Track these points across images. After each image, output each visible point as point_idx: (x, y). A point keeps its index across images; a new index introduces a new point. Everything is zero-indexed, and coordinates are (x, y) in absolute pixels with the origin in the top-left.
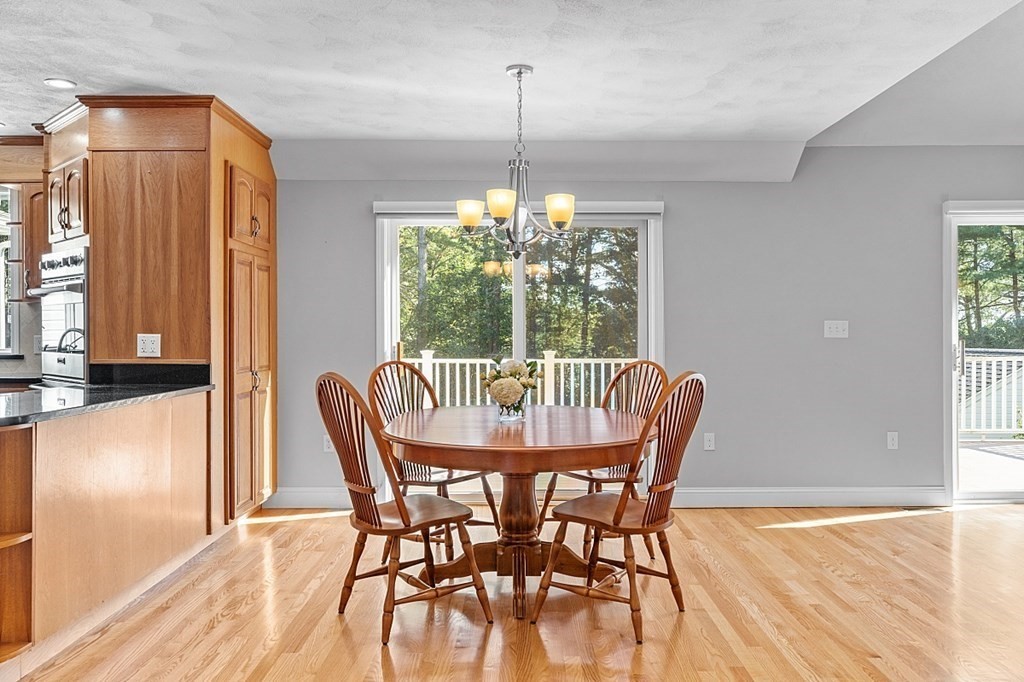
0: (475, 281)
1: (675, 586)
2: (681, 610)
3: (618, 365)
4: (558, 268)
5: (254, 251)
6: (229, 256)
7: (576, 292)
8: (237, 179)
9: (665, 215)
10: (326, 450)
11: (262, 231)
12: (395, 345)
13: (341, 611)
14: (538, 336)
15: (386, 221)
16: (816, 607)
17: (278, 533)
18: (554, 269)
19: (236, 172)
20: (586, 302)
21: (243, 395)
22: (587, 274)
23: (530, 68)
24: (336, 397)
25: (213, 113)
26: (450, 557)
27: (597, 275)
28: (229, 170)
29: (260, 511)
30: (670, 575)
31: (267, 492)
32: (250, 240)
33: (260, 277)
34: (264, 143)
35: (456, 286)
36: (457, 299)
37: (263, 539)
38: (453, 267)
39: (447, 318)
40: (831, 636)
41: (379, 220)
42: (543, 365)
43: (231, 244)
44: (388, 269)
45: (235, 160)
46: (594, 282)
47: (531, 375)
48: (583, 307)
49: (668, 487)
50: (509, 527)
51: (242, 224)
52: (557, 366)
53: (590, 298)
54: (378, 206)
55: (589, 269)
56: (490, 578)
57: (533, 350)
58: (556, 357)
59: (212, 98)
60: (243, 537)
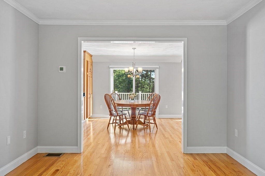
0: (124, 76)
1: (156, 125)
2: (157, 129)
3: (149, 94)
4: (144, 73)
5: (90, 74)
6: (87, 75)
7: (148, 78)
8: (88, 63)
9: (159, 68)
10: (101, 108)
11: (91, 71)
12: (113, 90)
13: (108, 129)
14: (139, 89)
15: (111, 69)
16: (177, 129)
17: (93, 122)
18: (143, 73)
19: (88, 62)
20: (150, 81)
21: (89, 98)
22: (150, 74)
23: (136, 48)
24: (108, 97)
25: (86, 53)
26: (123, 122)
27: (152, 75)
28: (87, 62)
29: (89, 118)
30: (156, 124)
31: (91, 114)
32: (90, 73)
33: (91, 78)
34: (91, 56)
35: (120, 77)
36: (120, 80)
37: (91, 122)
38: (119, 73)
39: (118, 84)
40: (177, 131)
41: (110, 69)
42: (139, 94)
43: (88, 74)
44: (112, 77)
45: (88, 60)
46: (152, 76)
47: (136, 95)
48: (149, 82)
49: (155, 110)
50: (132, 117)
51: (89, 70)
52: (142, 94)
53: (151, 80)
54: (110, 66)
55: (151, 73)
56: (130, 125)
57: (137, 91)
58: (141, 93)
59: (86, 51)
60: (87, 122)
